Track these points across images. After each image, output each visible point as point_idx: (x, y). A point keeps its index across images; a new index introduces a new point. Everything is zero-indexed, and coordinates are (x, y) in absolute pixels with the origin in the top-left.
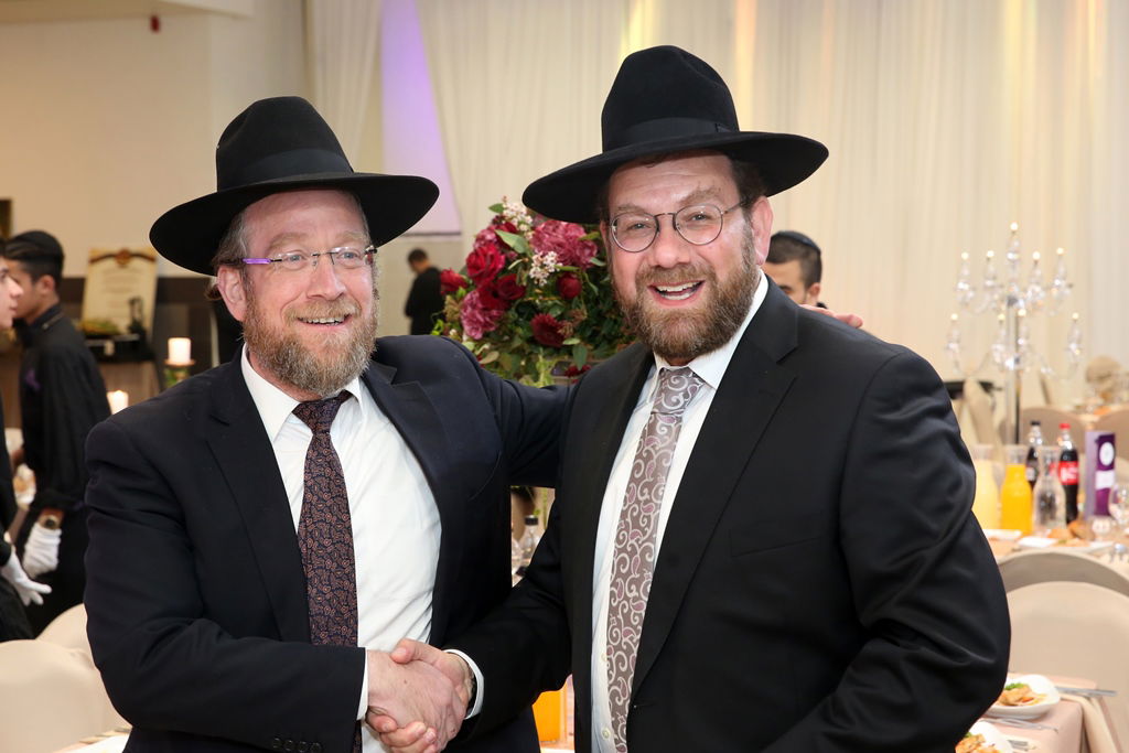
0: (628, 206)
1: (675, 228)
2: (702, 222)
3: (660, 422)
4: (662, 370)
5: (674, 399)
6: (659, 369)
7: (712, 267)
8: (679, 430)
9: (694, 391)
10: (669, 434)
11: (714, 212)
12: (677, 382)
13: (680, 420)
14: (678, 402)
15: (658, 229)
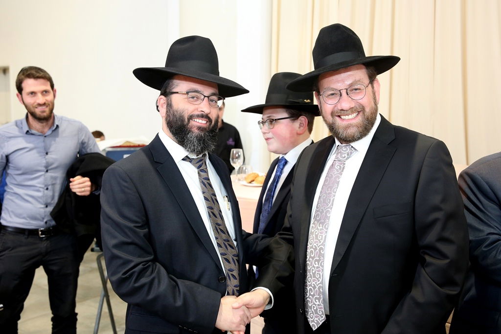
0: (329, 88)
1: (348, 94)
2: (358, 91)
3: (337, 164)
4: (338, 146)
5: (343, 156)
6: (337, 145)
7: (363, 107)
8: (344, 168)
9: (351, 153)
10: (340, 169)
11: (362, 87)
12: (345, 149)
13: (344, 164)
14: (345, 157)
15: (341, 95)
